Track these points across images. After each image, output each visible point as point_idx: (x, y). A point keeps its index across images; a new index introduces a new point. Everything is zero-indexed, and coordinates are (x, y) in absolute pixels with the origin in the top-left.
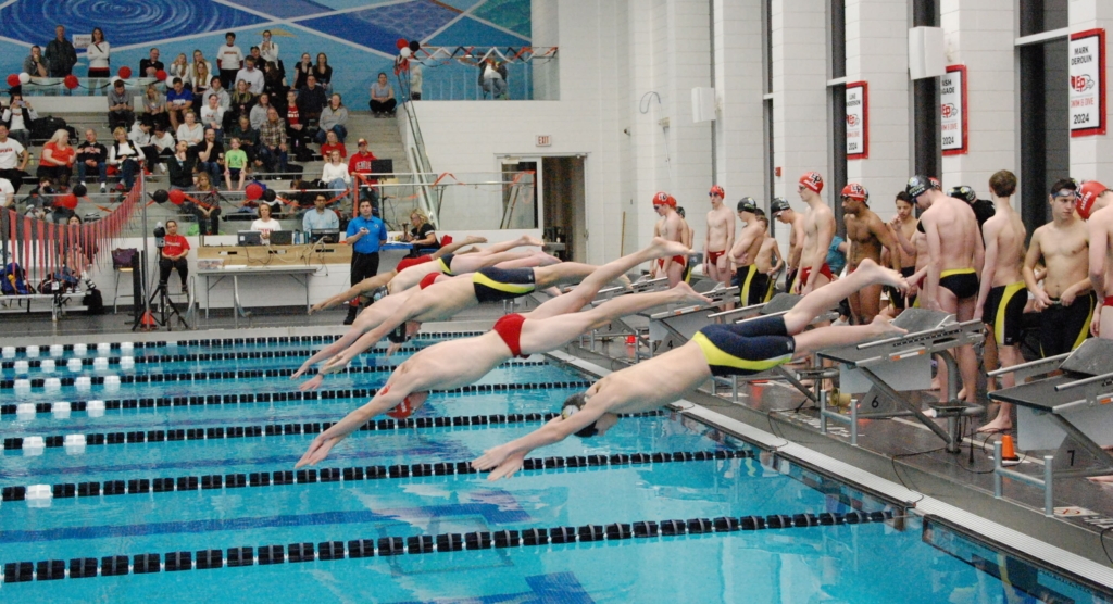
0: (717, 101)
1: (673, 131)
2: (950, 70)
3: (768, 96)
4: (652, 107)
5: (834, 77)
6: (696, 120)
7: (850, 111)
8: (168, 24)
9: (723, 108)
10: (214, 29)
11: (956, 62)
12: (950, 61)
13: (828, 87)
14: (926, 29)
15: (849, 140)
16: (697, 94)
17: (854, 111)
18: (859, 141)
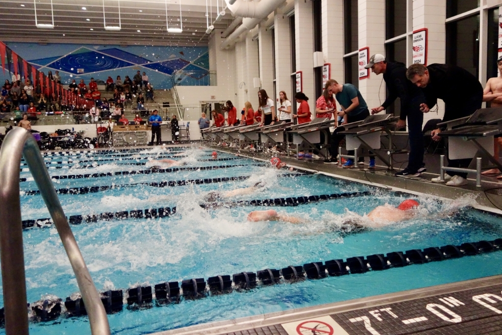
0: (260, 82)
1: (248, 92)
2: (325, 65)
3: (274, 80)
4: (243, 87)
5: (293, 72)
6: (255, 87)
7: (297, 80)
8: (106, 66)
9: (262, 84)
10: (119, 67)
11: (327, 62)
12: (325, 62)
13: (291, 76)
14: (318, 52)
15: (297, 88)
16: (255, 80)
17: (298, 80)
18: (300, 88)
